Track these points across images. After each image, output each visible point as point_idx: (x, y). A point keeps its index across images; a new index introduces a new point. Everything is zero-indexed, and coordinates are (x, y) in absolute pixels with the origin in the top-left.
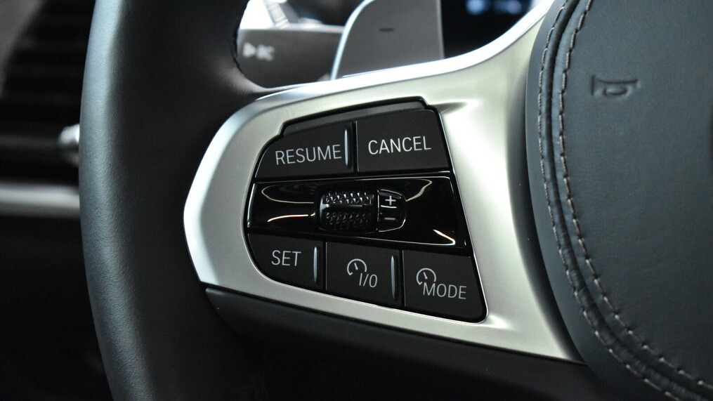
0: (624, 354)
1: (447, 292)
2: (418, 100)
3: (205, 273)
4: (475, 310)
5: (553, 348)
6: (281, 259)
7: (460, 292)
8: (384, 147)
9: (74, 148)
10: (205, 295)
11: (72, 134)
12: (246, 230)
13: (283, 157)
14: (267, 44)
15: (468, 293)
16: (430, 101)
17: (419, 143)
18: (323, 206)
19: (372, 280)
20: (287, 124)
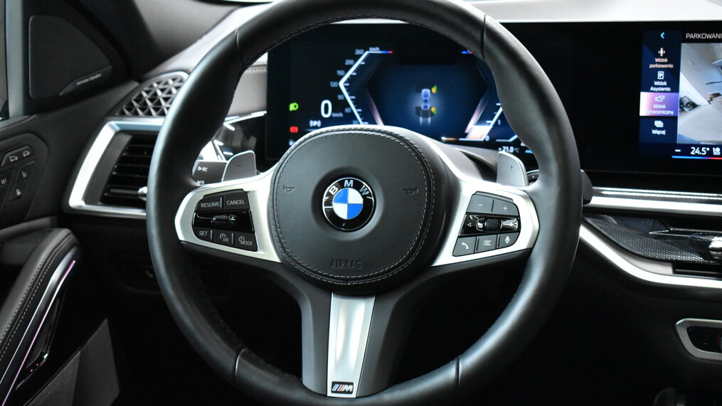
0: (290, 259)
1: (247, 243)
2: (242, 190)
3: (181, 237)
4: (254, 249)
5: (277, 260)
6: (202, 233)
7: (251, 243)
8: (232, 203)
9: (145, 195)
10: (181, 244)
11: (144, 190)
12: (193, 226)
13: (203, 205)
14: (205, 167)
15: (253, 243)
16: (245, 190)
17: (241, 202)
18: (214, 219)
19: (226, 240)
20: (205, 196)
